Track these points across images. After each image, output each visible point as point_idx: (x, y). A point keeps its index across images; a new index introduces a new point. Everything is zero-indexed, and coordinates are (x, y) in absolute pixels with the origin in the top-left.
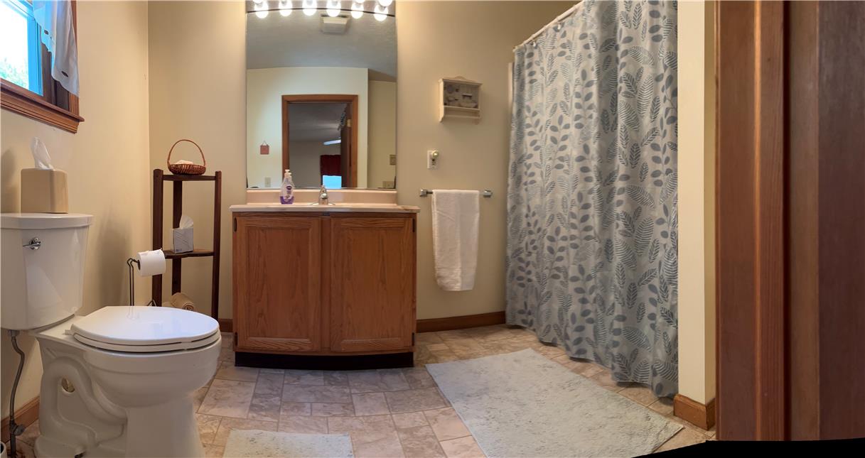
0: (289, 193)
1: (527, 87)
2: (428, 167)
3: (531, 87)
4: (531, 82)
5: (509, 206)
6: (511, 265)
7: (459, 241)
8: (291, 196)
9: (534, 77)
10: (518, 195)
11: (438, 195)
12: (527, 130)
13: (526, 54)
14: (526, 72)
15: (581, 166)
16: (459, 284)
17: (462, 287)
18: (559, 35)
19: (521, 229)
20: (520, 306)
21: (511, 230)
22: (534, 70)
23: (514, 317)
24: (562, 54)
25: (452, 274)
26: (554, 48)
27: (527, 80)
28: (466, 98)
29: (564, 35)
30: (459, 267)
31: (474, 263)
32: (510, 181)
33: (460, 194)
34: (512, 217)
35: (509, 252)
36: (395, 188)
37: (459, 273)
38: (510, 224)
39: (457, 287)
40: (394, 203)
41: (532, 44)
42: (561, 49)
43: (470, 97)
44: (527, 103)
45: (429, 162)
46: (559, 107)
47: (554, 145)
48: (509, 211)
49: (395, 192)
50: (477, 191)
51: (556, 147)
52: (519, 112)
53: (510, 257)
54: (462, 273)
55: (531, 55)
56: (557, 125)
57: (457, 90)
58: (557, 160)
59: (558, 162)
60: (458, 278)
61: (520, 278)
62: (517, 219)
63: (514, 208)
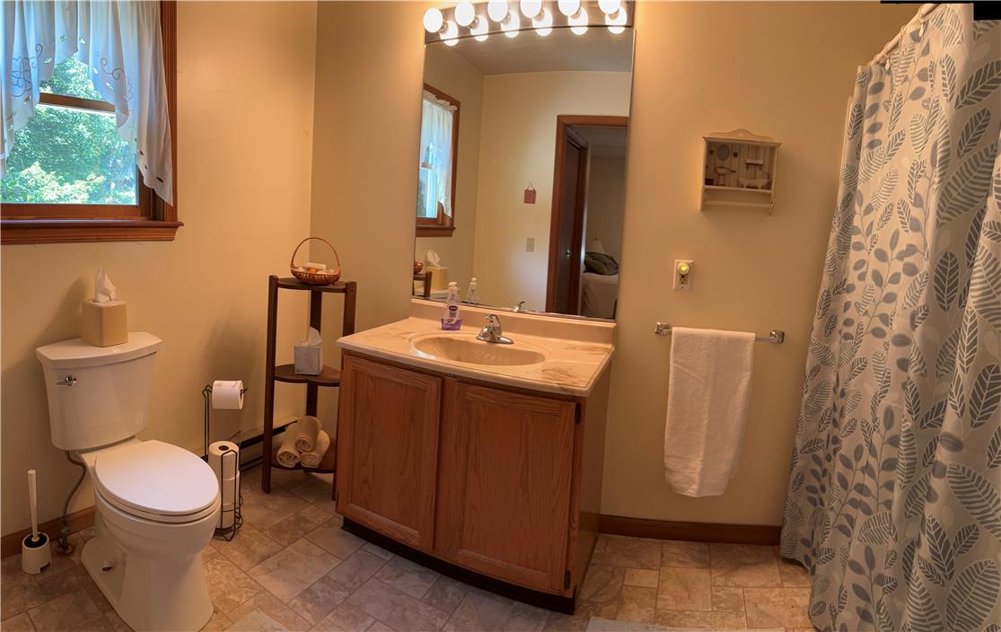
0: (453, 315)
1: (864, 153)
2: (674, 287)
3: (870, 156)
4: (872, 145)
5: (808, 366)
6: (800, 463)
7: (706, 416)
8: (455, 319)
9: (877, 136)
10: (827, 349)
11: (681, 337)
12: (855, 239)
13: (870, 85)
14: (867, 124)
15: (899, 357)
16: (695, 487)
17: (699, 490)
18: (919, 48)
19: (824, 408)
20: (804, 532)
21: (807, 407)
22: (879, 120)
23: (794, 547)
24: (918, 94)
25: (687, 467)
26: (906, 79)
27: (866, 139)
28: (752, 169)
29: (926, 51)
30: (700, 459)
31: (729, 454)
32: (817, 322)
33: (719, 338)
34: (811, 384)
35: (799, 443)
36: (614, 318)
37: (698, 470)
38: (806, 396)
39: (692, 491)
40: (607, 342)
41: (884, 65)
42: (917, 83)
43: (761, 165)
44: (860, 187)
45: (675, 279)
46: (895, 209)
47: (875, 287)
48: (807, 373)
49: (611, 325)
50: (753, 335)
51: (879, 293)
52: (849, 200)
53: (799, 450)
54: (704, 469)
55: (879, 87)
56: (887, 248)
57: (736, 155)
58: (877, 319)
59: (878, 323)
60: (696, 476)
61: (811, 489)
62: (820, 389)
63: (815, 370)
